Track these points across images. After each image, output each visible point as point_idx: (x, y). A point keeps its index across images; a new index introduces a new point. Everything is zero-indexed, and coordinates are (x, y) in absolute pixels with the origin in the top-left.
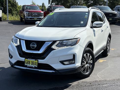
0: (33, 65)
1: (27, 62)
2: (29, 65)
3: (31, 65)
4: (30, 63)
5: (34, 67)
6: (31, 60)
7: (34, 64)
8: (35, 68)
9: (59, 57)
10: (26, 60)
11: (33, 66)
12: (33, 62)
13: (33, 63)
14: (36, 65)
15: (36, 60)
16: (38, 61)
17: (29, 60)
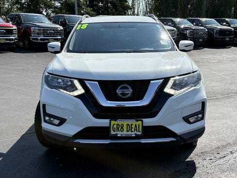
0: (131, 131)
1: (115, 126)
2: (121, 133)
3: (125, 133)
4: (122, 128)
5: (134, 135)
6: (125, 122)
7: (133, 130)
8: (137, 137)
9: (182, 109)
10: (113, 122)
11: (132, 133)
12: (132, 125)
13: (132, 128)
14: (139, 131)
15: (137, 121)
16: (142, 121)
17: (119, 122)
